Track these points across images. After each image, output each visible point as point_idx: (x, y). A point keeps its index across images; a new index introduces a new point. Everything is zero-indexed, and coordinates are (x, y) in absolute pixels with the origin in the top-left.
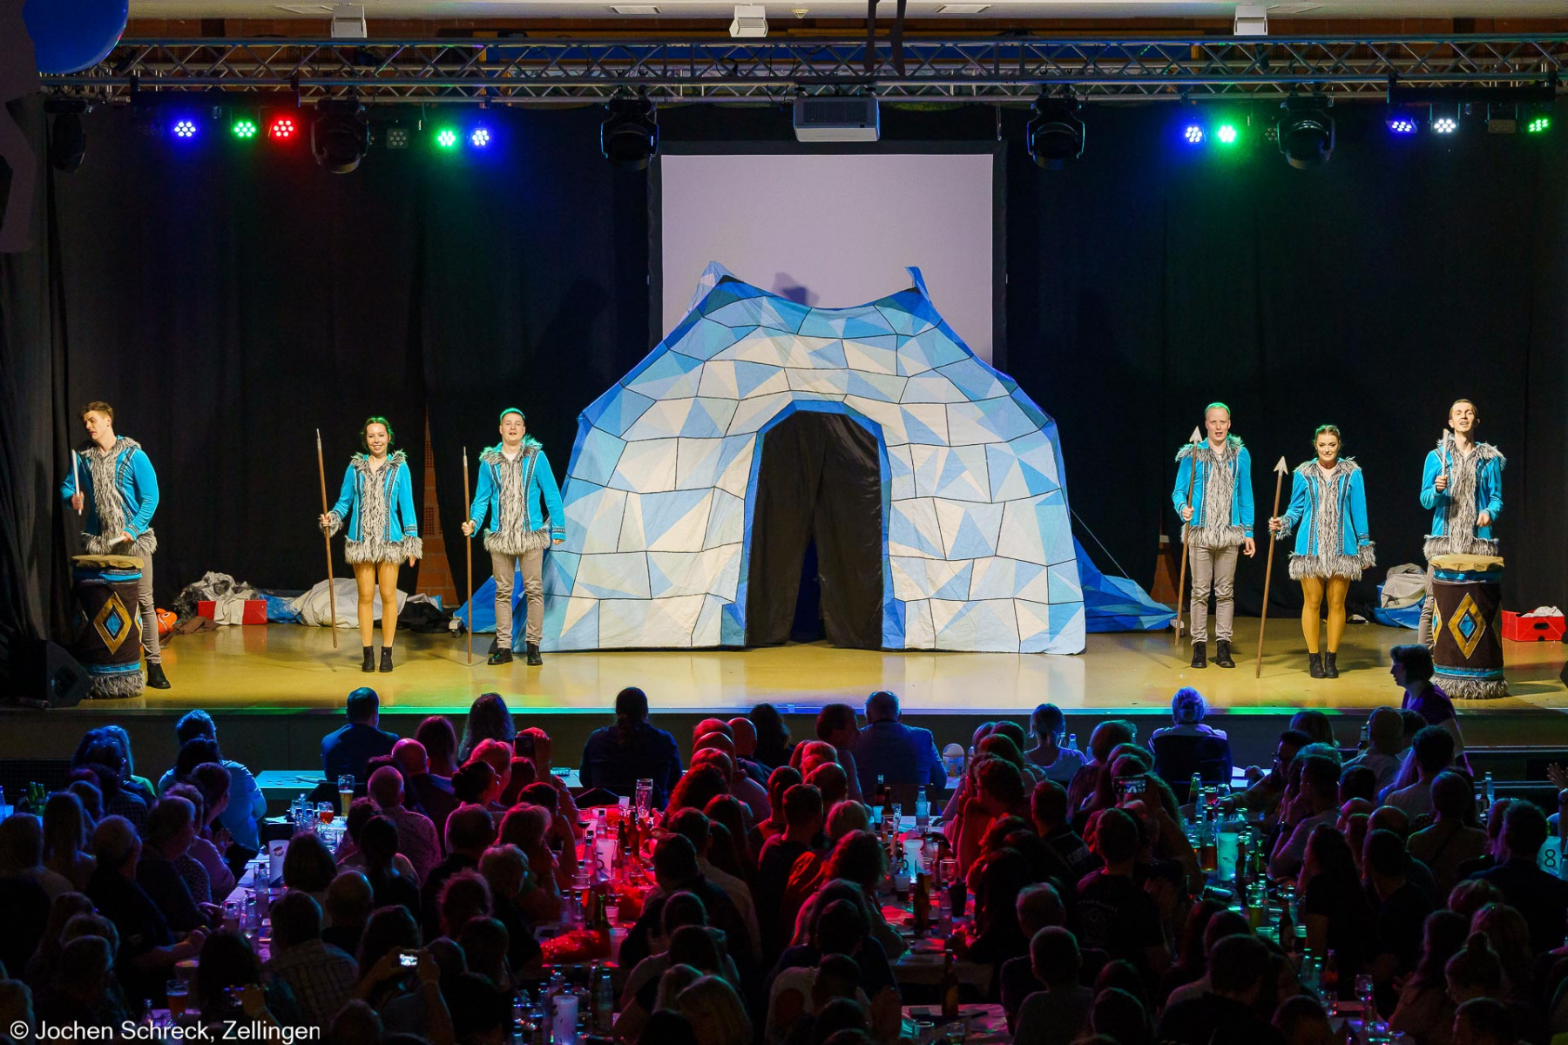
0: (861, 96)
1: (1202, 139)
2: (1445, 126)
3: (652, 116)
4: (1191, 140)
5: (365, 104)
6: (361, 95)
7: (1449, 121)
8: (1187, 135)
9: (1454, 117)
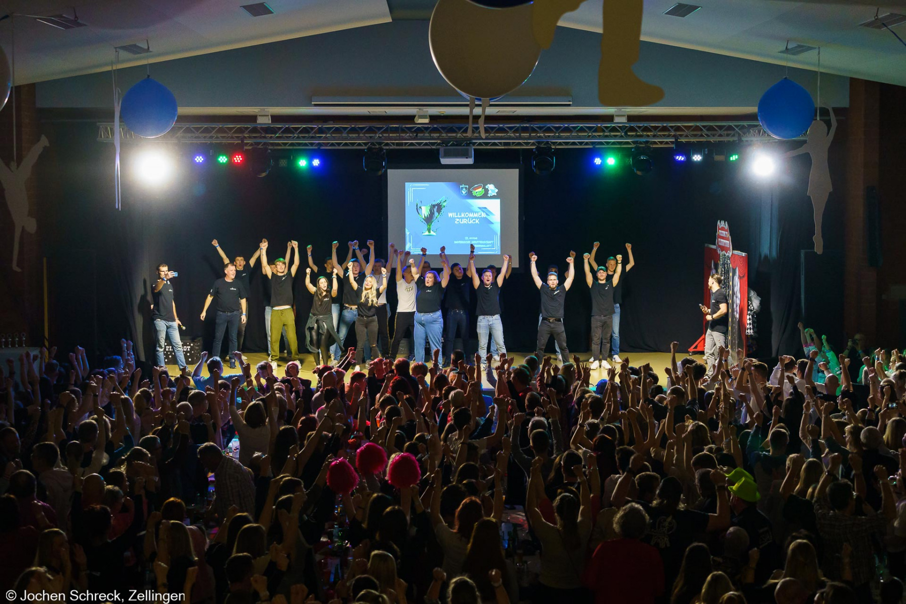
0: (467, 146)
1: (601, 163)
2: (697, 158)
4: (597, 164)
5: (270, 149)
6: (268, 145)
7: (699, 156)
8: (595, 161)
9: (701, 154)
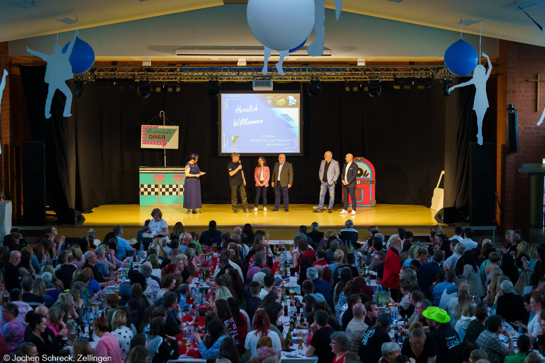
0: (269, 80)
3: (219, 84)
8: (346, 89)
